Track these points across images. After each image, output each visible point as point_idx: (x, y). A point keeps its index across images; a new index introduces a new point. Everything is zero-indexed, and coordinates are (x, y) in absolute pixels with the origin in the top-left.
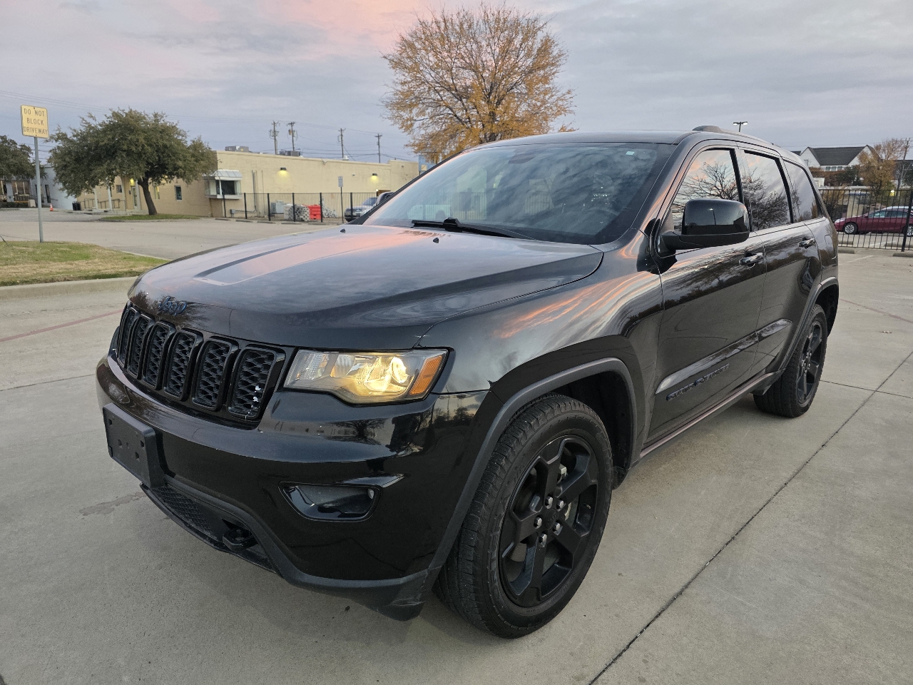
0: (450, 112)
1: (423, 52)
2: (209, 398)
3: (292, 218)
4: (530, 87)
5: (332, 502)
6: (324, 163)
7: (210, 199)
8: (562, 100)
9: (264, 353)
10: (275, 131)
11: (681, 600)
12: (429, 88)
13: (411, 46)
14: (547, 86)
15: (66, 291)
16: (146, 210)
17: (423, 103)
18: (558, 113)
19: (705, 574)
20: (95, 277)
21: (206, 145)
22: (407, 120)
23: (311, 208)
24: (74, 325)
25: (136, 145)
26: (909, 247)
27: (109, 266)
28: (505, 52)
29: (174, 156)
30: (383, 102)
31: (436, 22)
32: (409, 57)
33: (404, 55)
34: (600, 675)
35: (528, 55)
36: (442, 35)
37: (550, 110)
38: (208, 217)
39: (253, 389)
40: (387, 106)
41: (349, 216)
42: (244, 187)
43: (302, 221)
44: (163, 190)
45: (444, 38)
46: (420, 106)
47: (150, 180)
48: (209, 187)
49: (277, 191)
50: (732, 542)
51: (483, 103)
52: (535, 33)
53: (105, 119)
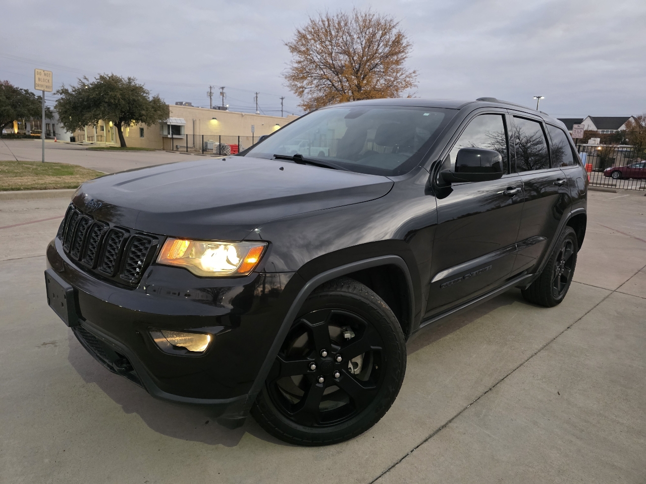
0: (330, 83)
1: (313, 41)
2: (109, 267)
3: (218, 153)
4: (386, 69)
5: (183, 343)
6: (242, 116)
7: (163, 137)
8: (409, 77)
9: (145, 239)
10: (211, 93)
11: (444, 431)
12: (316, 66)
13: (304, 37)
14: (398, 67)
15: (54, 196)
16: (118, 145)
17: (312, 77)
18: (406, 86)
19: (465, 413)
20: (75, 187)
21: (162, 100)
22: (300, 88)
23: (232, 147)
25: (115, 99)
28: (370, 42)
29: (140, 107)
30: (283, 75)
31: (323, 21)
32: (303, 45)
33: (300, 43)
34: (376, 479)
35: (386, 45)
36: (326, 30)
37: (400, 84)
38: (161, 150)
39: (137, 263)
40: (286, 78)
42: (187, 131)
43: (225, 154)
44: (131, 131)
45: (327, 32)
46: (309, 78)
47: (123, 123)
48: (163, 130)
49: (209, 134)
50: (489, 392)
51: (353, 77)
52: (390, 29)
53: (95, 81)
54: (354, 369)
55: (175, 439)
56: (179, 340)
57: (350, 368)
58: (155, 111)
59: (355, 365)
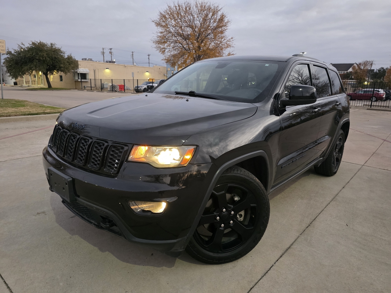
0: (181, 45)
1: (170, 19)
2: (96, 165)
3: (111, 90)
4: (215, 36)
5: (148, 208)
6: (125, 66)
7: (75, 81)
8: (229, 41)
9: (119, 146)
10: (103, 52)
11: (290, 250)
12: (172, 35)
13: (164, 17)
14: (222, 35)
15: (16, 120)
16: (47, 86)
17: (170, 42)
18: (227, 47)
19: (299, 240)
20: (28, 115)
21: (73, 58)
22: (163, 49)
23: (120, 86)
24: (21, 135)
25: (43, 57)
26: (373, 106)
27: (34, 110)
28: (205, 20)
29: (59, 62)
30: (152, 41)
31: (175, 7)
32: (163, 21)
33: (161, 20)
34: (259, 280)
35: (214, 22)
36: (178, 12)
37: (224, 46)
38: (74, 89)
39: (115, 161)
40: (154, 42)
41: (136, 89)
42: (90, 76)
43: (116, 91)
44: (54, 77)
45: (178, 14)
46: (168, 43)
47: (48, 73)
48: (75, 76)
49: (105, 78)
50: (309, 227)
51: (195, 42)
52: (217, 12)
53: (29, 45)
54: (240, 218)
55: (136, 266)
56: (145, 206)
57: (238, 218)
58: (69, 64)
59: (241, 216)
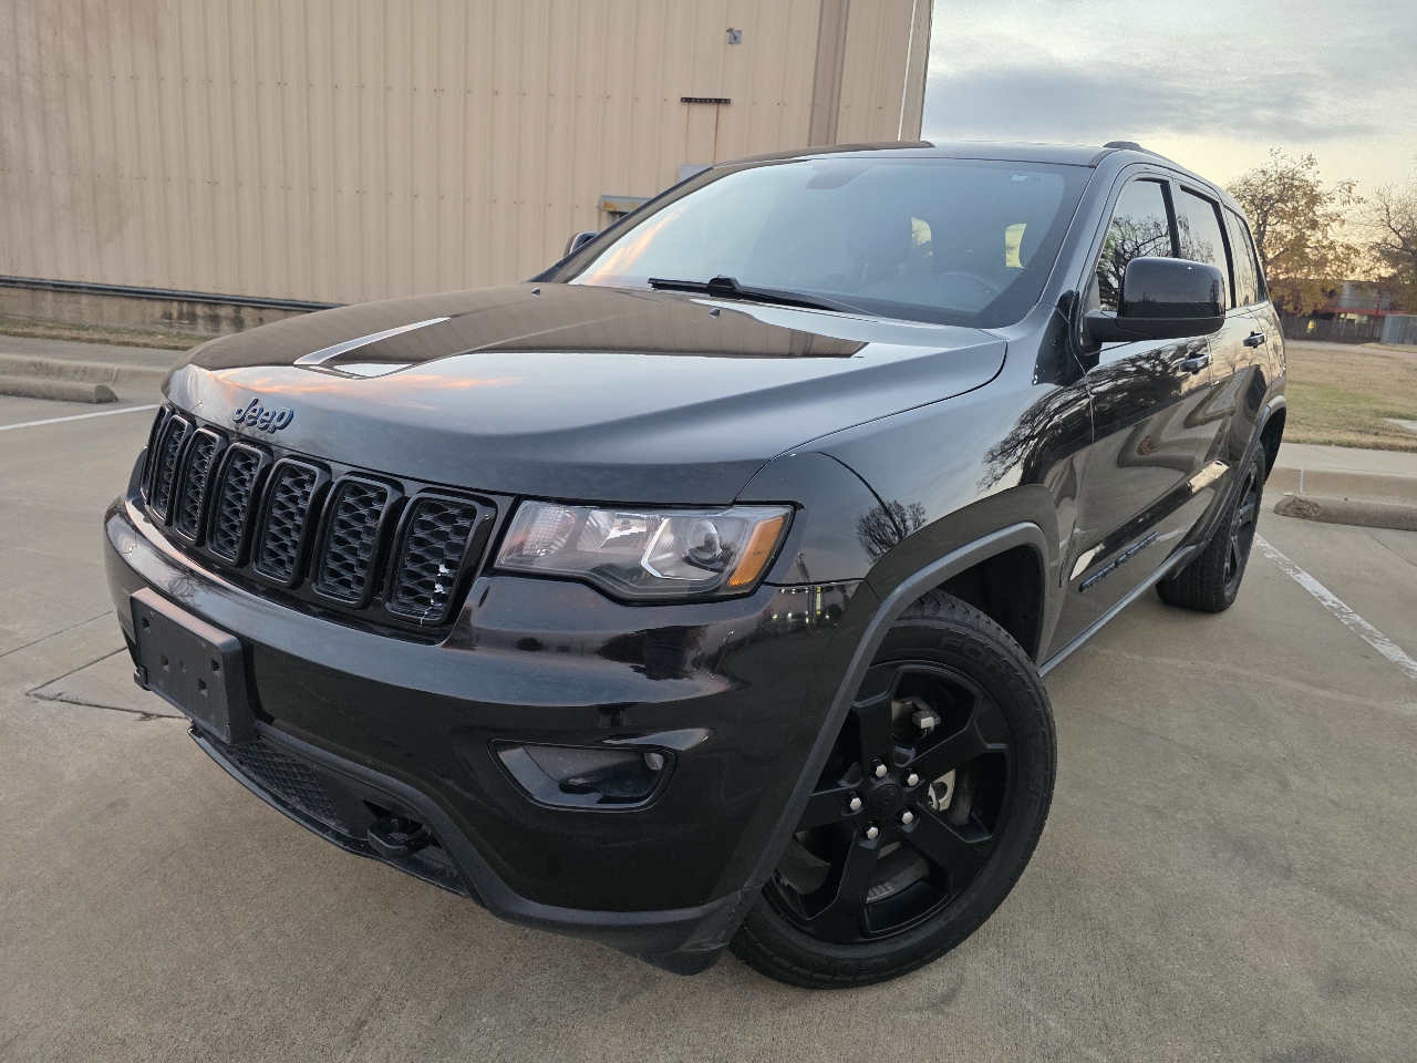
2: (346, 584)
5: (584, 776)
9: (453, 505)
39: (435, 569)
54: (937, 798)
57: (931, 799)
59: (941, 790)
